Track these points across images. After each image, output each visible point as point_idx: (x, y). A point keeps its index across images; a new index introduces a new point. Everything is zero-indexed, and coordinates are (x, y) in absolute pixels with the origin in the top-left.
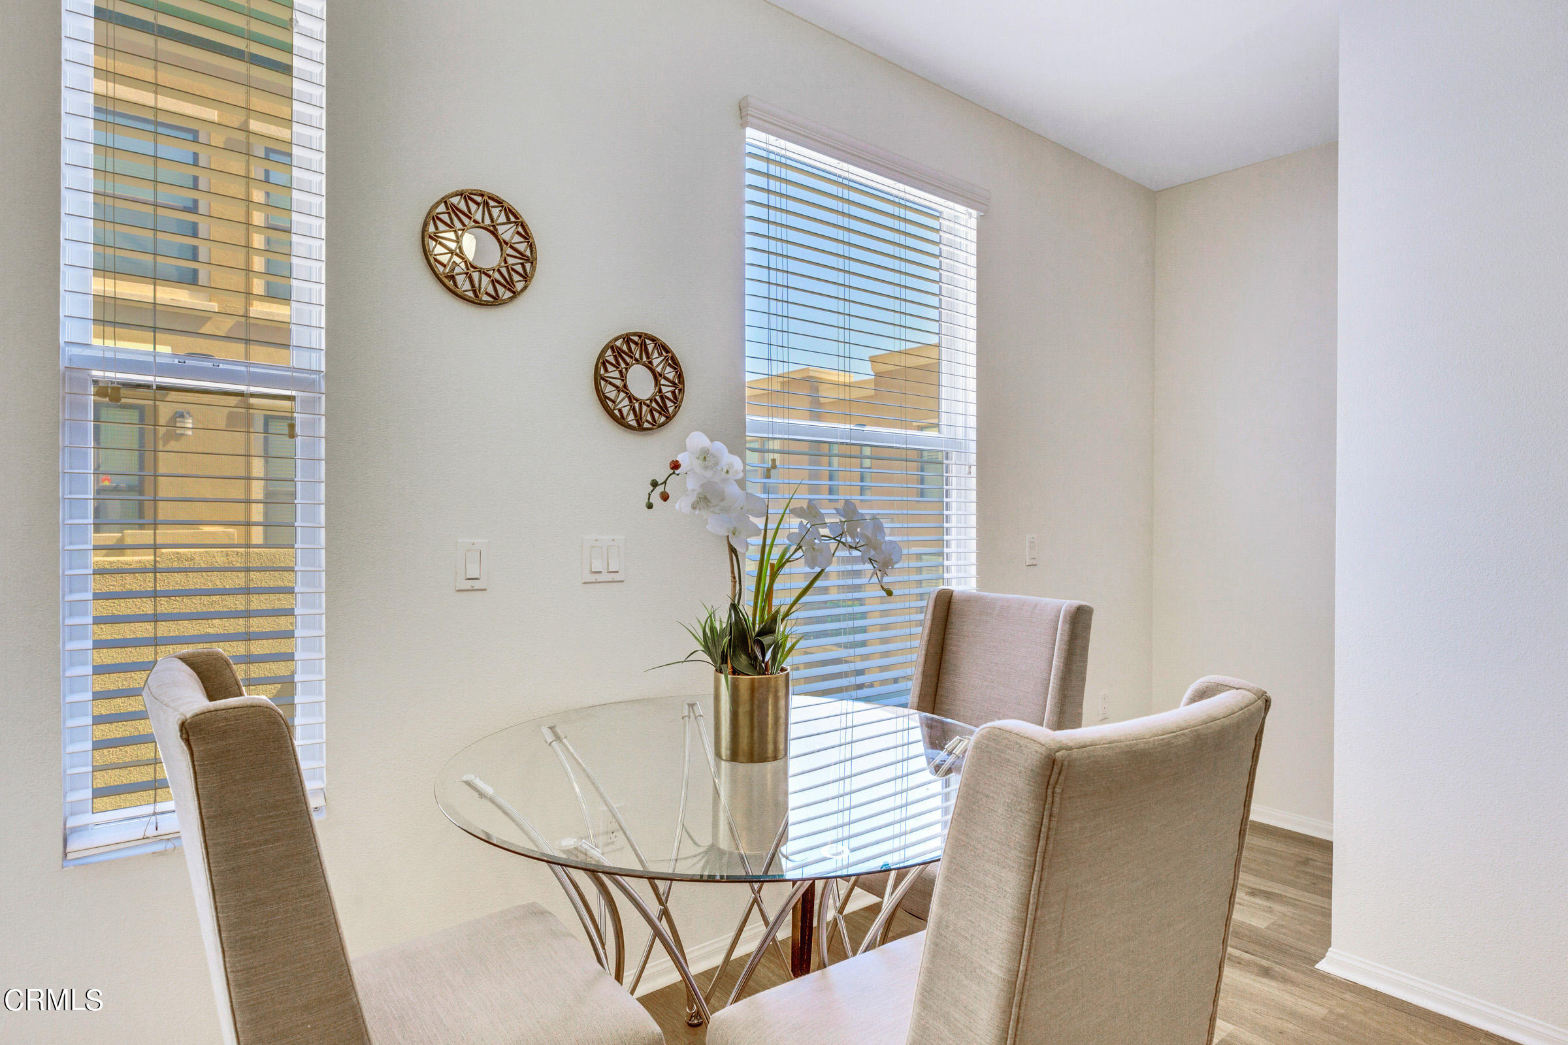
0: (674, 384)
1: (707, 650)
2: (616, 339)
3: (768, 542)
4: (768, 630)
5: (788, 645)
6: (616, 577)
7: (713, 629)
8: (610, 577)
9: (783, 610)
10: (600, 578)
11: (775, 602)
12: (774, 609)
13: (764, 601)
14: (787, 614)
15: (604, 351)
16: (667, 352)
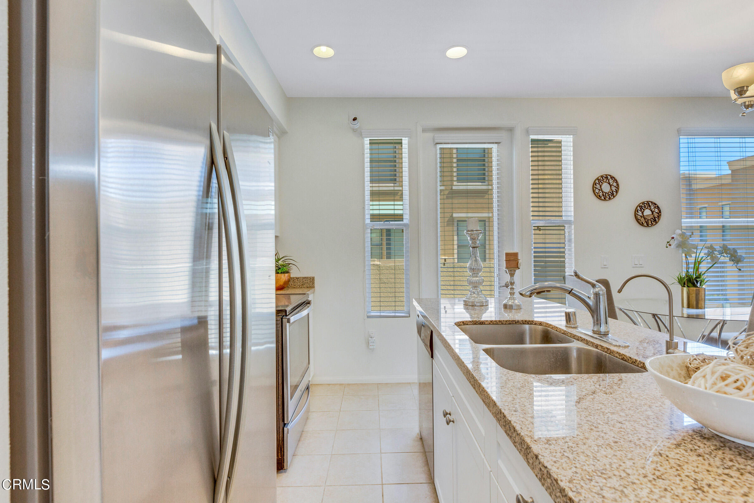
0: (658, 213)
1: (679, 282)
2: (640, 204)
3: (697, 256)
4: (699, 277)
5: (705, 281)
6: (642, 266)
7: (680, 277)
8: (640, 266)
9: (703, 273)
10: (637, 266)
11: (700, 270)
12: (700, 272)
13: (696, 271)
14: (704, 274)
15: (637, 208)
16: (656, 205)
